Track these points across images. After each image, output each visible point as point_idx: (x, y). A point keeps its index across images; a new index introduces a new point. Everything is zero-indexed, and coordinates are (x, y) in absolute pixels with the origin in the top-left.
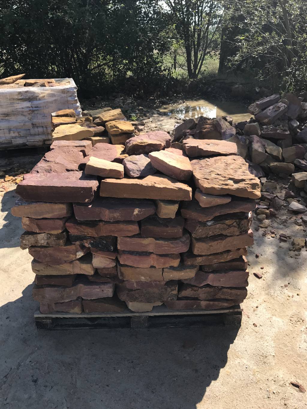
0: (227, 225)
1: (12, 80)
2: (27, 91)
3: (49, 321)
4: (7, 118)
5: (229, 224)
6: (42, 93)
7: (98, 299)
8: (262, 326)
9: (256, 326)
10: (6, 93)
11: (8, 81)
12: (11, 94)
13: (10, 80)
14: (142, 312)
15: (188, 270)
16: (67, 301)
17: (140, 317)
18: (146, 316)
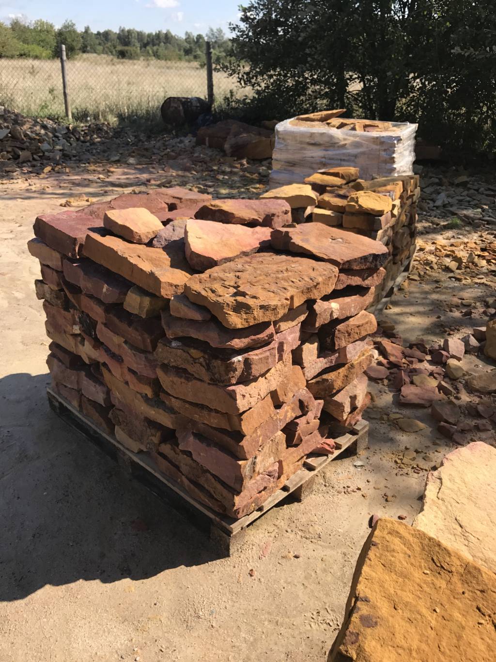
0: (192, 357)
1: (320, 116)
2: (324, 133)
3: (57, 404)
4: (290, 168)
5: (194, 355)
6: (345, 139)
7: (95, 402)
8: (261, 582)
9: (251, 576)
10: (297, 133)
11: (314, 117)
12: (303, 134)
13: (318, 115)
14: (127, 449)
15: (161, 411)
16: (69, 386)
17: (124, 454)
18: (130, 458)
